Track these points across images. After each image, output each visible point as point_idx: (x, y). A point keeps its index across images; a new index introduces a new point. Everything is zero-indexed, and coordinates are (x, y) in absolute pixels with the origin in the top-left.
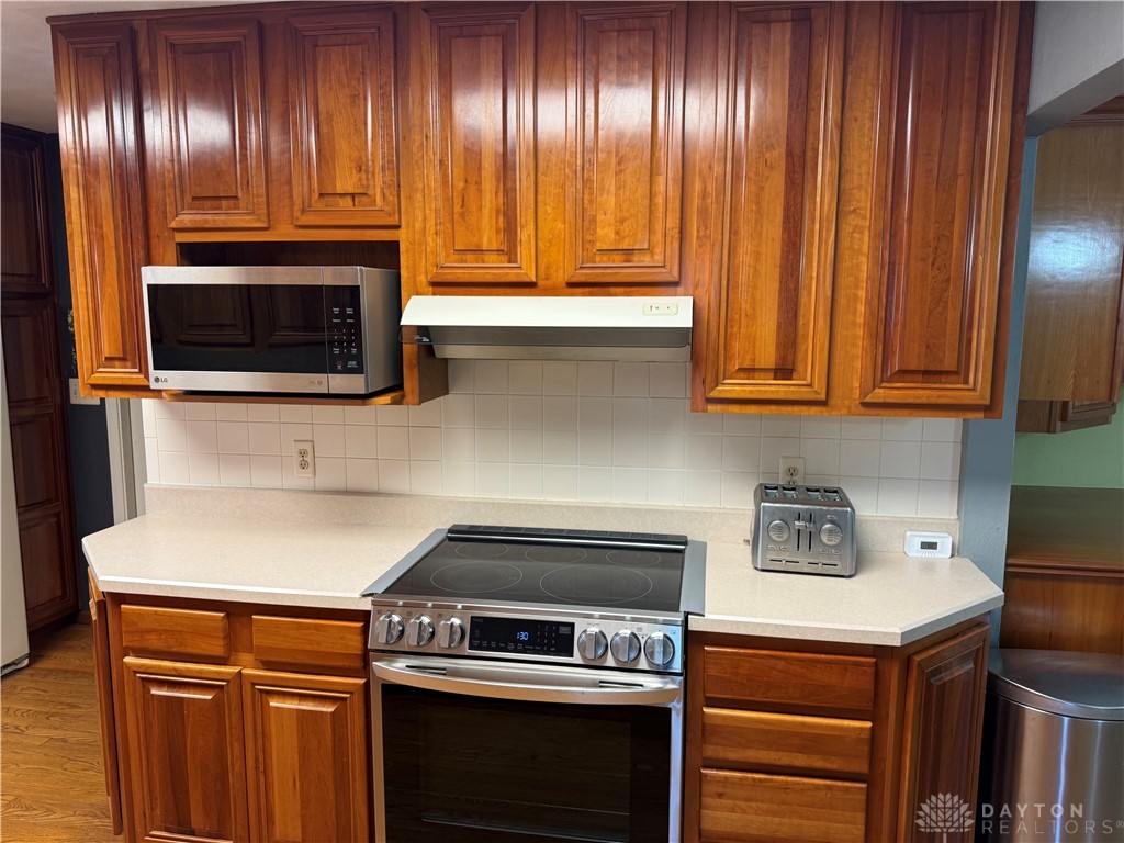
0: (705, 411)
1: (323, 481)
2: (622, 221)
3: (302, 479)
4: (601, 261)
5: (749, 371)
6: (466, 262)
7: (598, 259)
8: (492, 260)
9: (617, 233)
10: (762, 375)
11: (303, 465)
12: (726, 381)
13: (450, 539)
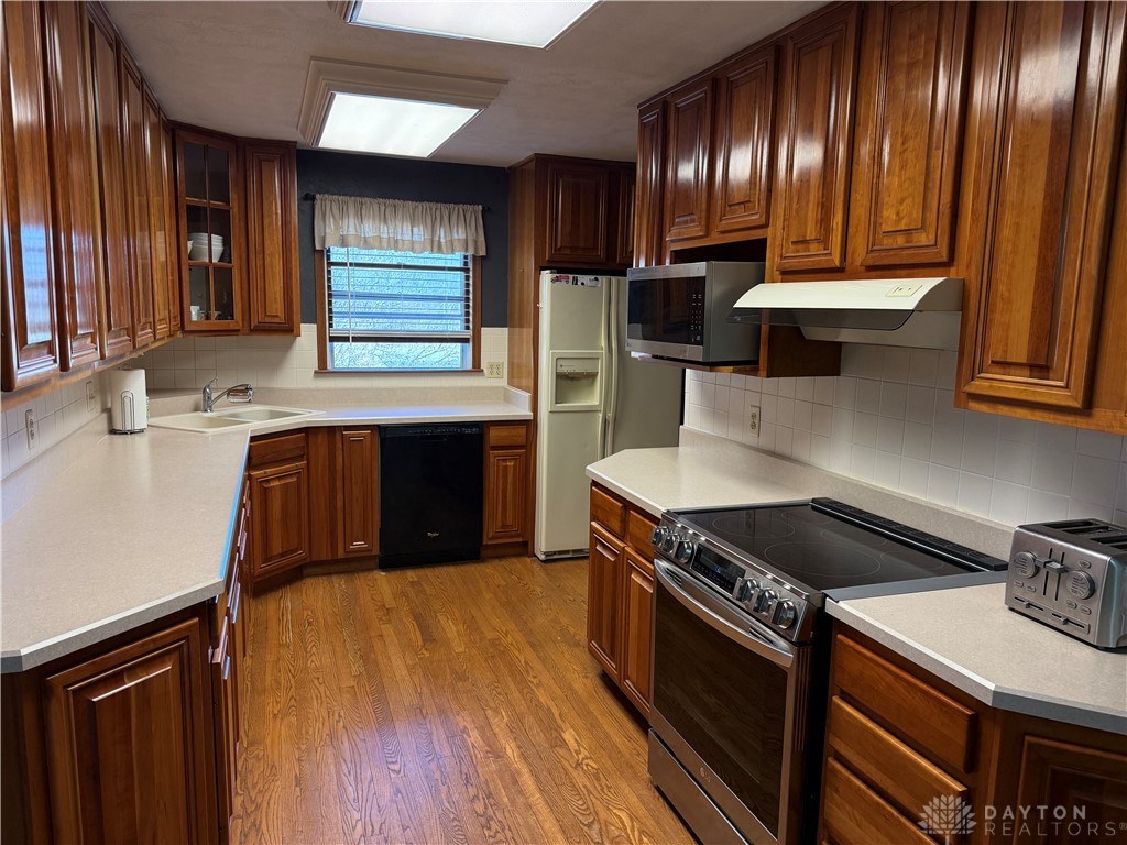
0: (966, 408)
1: (765, 442)
2: (902, 201)
3: (749, 438)
4: (888, 242)
5: (1004, 365)
6: (798, 252)
7: (885, 242)
8: (814, 249)
9: (898, 214)
10: (1018, 371)
11: (753, 426)
12: (982, 375)
13: (813, 508)
